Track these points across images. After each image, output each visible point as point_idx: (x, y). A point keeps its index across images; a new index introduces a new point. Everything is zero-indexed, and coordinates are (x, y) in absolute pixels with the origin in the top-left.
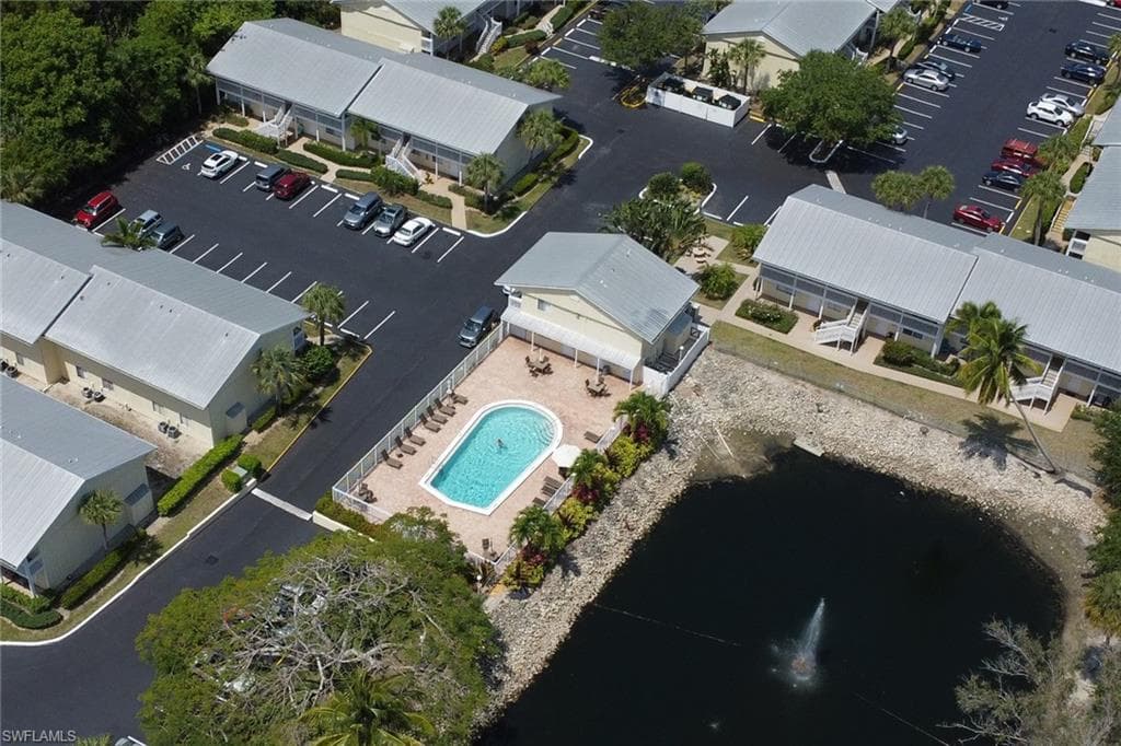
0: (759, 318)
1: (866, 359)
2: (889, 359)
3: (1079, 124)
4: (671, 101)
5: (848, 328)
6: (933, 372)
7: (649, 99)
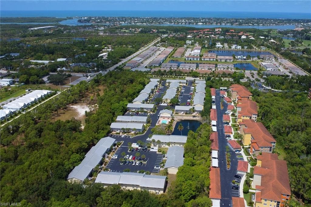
0: (176, 114)
1: (184, 114)
2: (186, 114)
3: (191, 101)
4: (162, 105)
5: (183, 112)
6: (188, 114)
7: (160, 105)
